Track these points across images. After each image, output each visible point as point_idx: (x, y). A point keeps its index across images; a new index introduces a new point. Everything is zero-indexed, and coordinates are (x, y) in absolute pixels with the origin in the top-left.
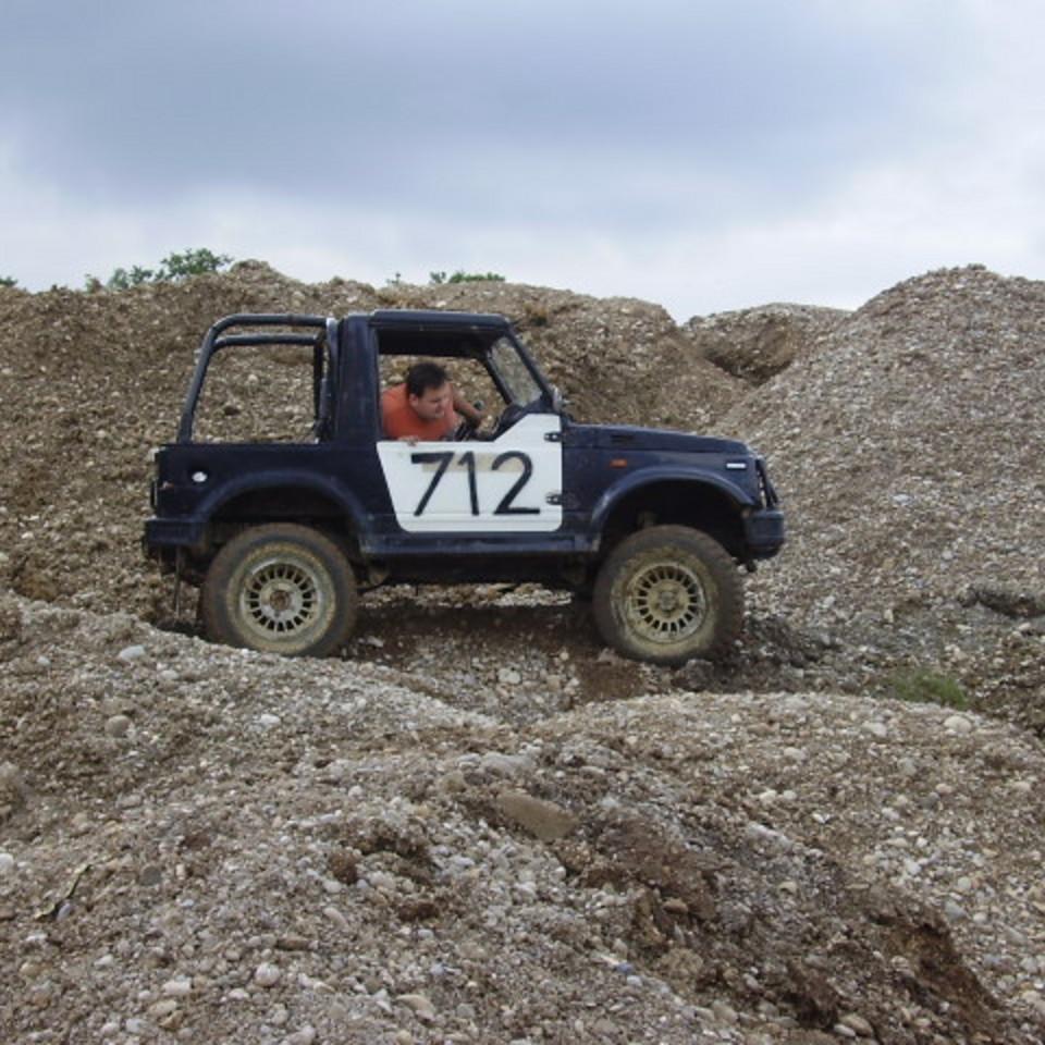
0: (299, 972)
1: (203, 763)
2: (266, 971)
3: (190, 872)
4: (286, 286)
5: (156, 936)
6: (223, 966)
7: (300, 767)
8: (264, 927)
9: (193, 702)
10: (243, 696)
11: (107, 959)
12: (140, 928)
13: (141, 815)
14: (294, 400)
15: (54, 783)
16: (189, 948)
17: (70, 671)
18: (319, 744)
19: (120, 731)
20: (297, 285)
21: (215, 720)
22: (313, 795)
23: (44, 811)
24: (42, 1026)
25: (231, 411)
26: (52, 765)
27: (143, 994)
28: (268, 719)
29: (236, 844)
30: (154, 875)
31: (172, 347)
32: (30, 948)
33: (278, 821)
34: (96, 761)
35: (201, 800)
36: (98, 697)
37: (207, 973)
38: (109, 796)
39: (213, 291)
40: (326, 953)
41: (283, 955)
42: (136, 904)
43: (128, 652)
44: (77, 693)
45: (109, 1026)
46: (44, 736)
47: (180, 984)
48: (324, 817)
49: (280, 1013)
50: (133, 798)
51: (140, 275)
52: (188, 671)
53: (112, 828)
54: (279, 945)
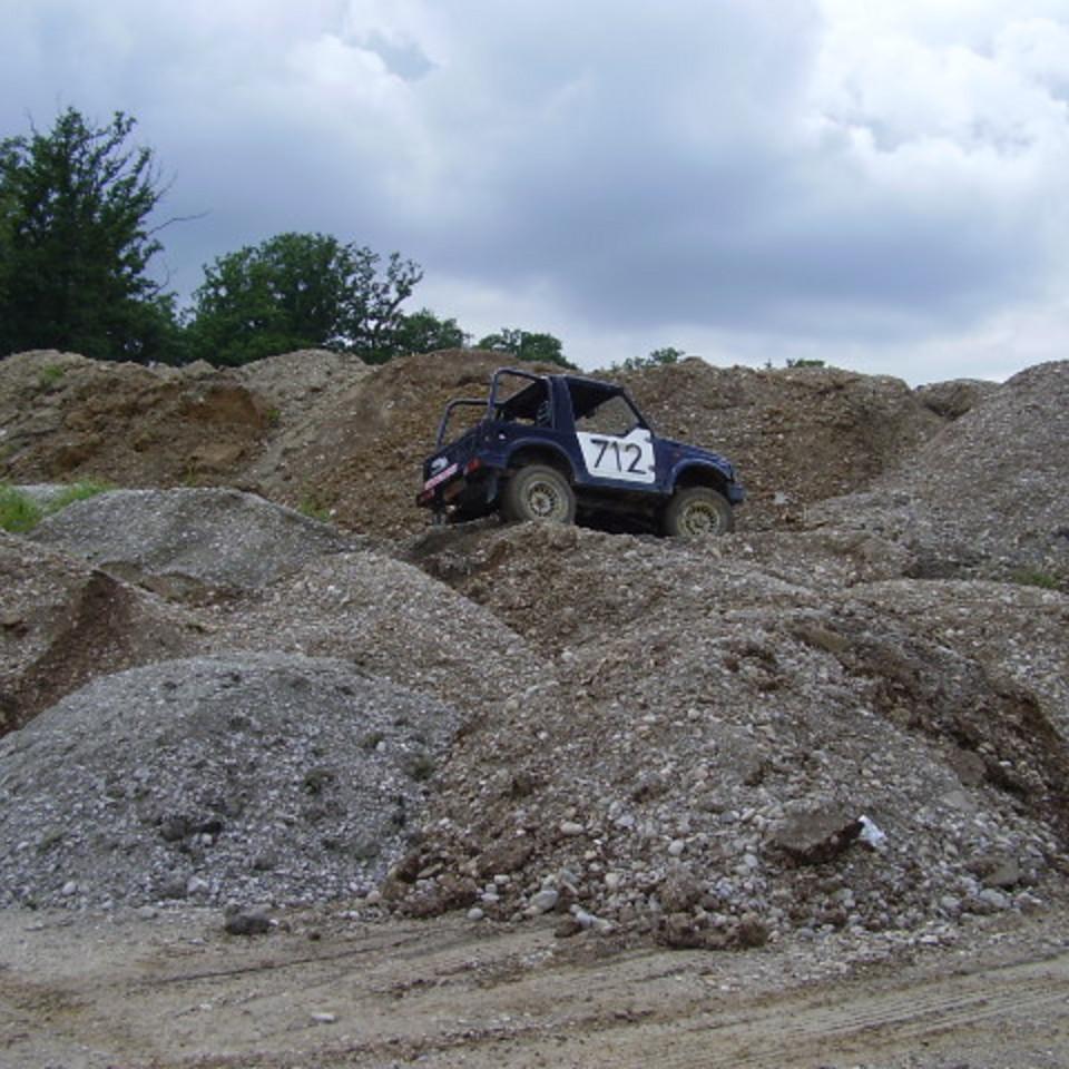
0: (708, 713)
1: (665, 610)
2: (692, 712)
3: (656, 664)
4: (710, 370)
5: (639, 694)
6: (671, 710)
7: (713, 613)
8: (692, 691)
9: (660, 579)
10: (685, 577)
11: (615, 705)
12: (632, 690)
13: (634, 635)
14: (714, 427)
15: (591, 618)
16: (655, 701)
17: (599, 563)
18: (723, 601)
19: (624, 593)
20: (717, 369)
21: (671, 588)
22: (717, 628)
23: (586, 631)
24: (585, 735)
25: (682, 433)
26: (590, 609)
27: (633, 722)
28: (697, 588)
29: (679, 650)
30: (639, 664)
31: (653, 400)
32: (579, 698)
33: (700, 640)
34: (612, 607)
35: (662, 628)
36: (614, 576)
37: (665, 713)
38: (617, 624)
39: (673, 372)
40: (721, 704)
41: (701, 705)
42: (630, 678)
43: (628, 554)
44: (603, 574)
45: (617, 736)
46: (587, 595)
47: (650, 718)
48: (723, 638)
49: (699, 734)
50: (629, 627)
51: (638, 361)
52: (658, 564)
53: (619, 641)
54: (700, 700)
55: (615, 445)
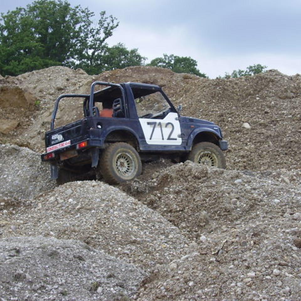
0: (285, 271)
1: (258, 213)
2: (276, 271)
3: (255, 243)
4: (283, 77)
5: (246, 260)
6: (264, 269)
7: (286, 215)
8: (276, 259)
9: (255, 195)
10: (270, 194)
11: (232, 266)
12: (241, 258)
13: (241, 227)
14: (285, 109)
15: (217, 217)
16: (254, 264)
17: (221, 186)
18: (291, 208)
19: (235, 203)
20: (286, 76)
21: (261, 201)
22: (289, 223)
23: (214, 224)
24: (214, 283)
25: (266, 113)
26: (216, 212)
27: (242, 276)
28: (277, 201)
29: (268, 236)
30: (245, 243)
31: (250, 94)
32: (211, 262)
33: (279, 230)
34: (228, 211)
35: (258, 223)
36: (229, 193)
37: (259, 271)
38: (232, 221)
40: (292, 266)
41: (281, 267)
42: (240, 251)
43: (237, 181)
44: (223, 192)
45: (233, 284)
46: (214, 204)
47: (252, 274)
48: (293, 229)
49: (280, 283)
50: (238, 222)
51: (240, 72)
52: (254, 187)
53: (233, 230)
54: (280, 264)
55: (160, 124)
